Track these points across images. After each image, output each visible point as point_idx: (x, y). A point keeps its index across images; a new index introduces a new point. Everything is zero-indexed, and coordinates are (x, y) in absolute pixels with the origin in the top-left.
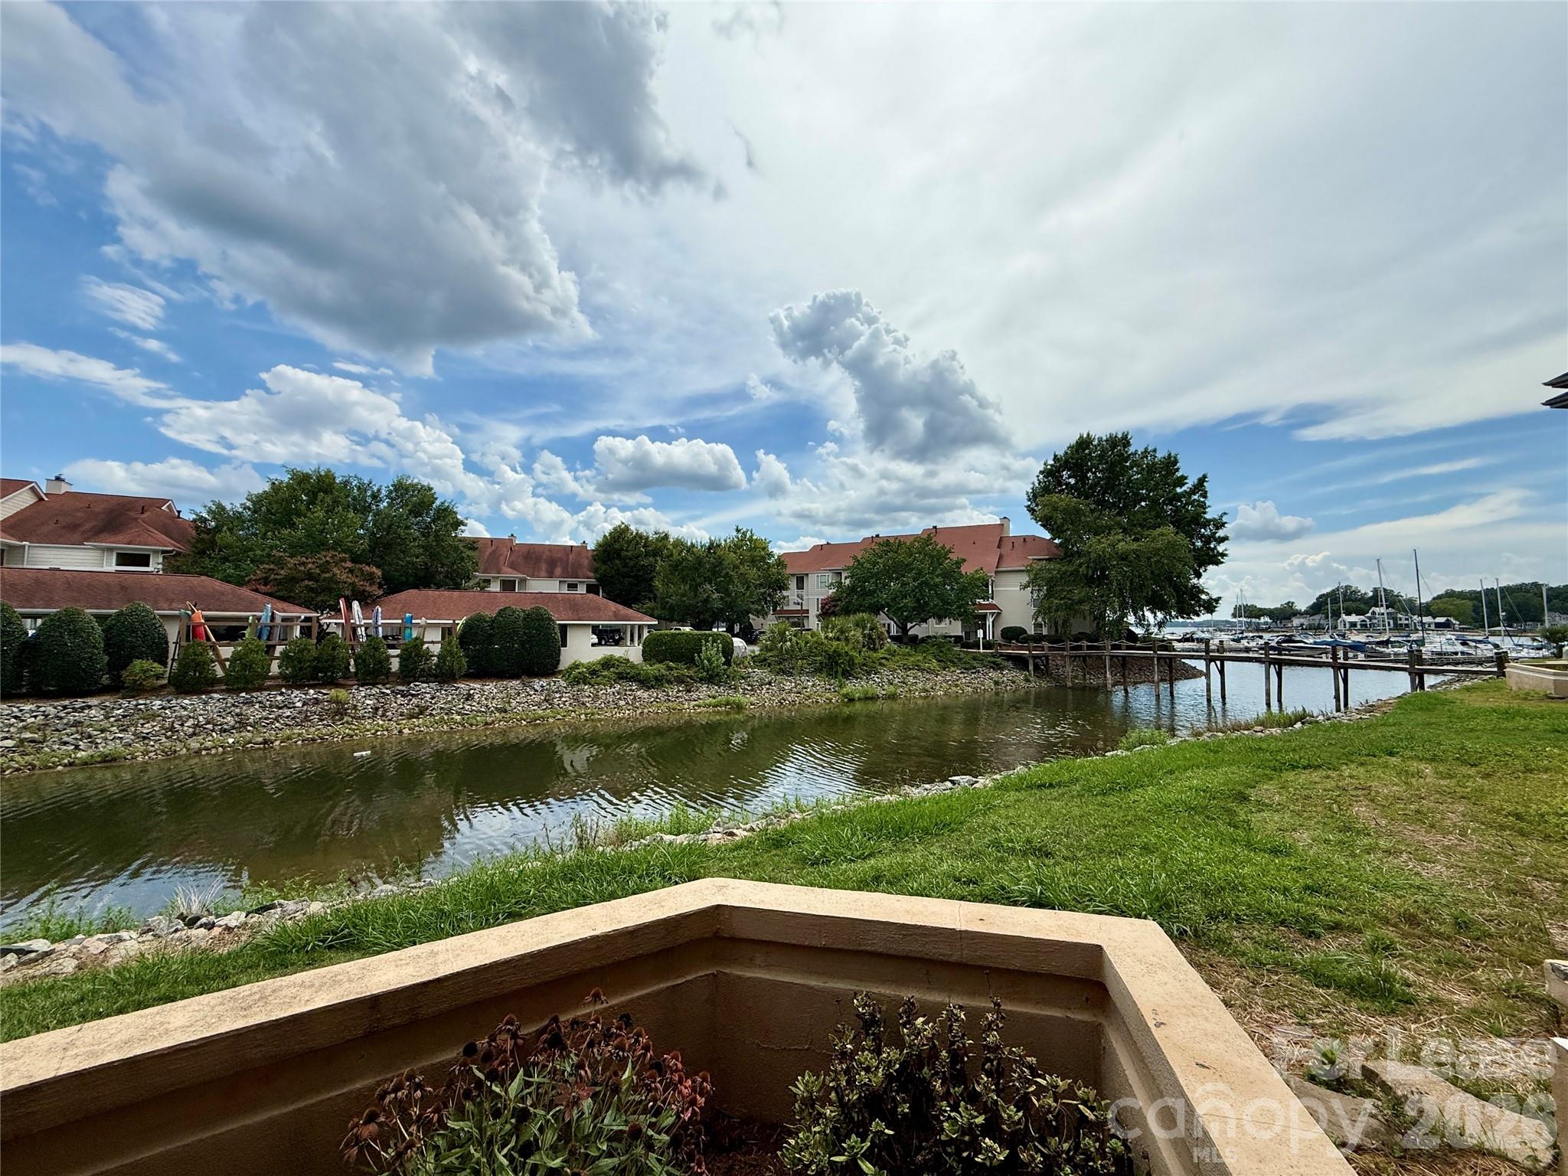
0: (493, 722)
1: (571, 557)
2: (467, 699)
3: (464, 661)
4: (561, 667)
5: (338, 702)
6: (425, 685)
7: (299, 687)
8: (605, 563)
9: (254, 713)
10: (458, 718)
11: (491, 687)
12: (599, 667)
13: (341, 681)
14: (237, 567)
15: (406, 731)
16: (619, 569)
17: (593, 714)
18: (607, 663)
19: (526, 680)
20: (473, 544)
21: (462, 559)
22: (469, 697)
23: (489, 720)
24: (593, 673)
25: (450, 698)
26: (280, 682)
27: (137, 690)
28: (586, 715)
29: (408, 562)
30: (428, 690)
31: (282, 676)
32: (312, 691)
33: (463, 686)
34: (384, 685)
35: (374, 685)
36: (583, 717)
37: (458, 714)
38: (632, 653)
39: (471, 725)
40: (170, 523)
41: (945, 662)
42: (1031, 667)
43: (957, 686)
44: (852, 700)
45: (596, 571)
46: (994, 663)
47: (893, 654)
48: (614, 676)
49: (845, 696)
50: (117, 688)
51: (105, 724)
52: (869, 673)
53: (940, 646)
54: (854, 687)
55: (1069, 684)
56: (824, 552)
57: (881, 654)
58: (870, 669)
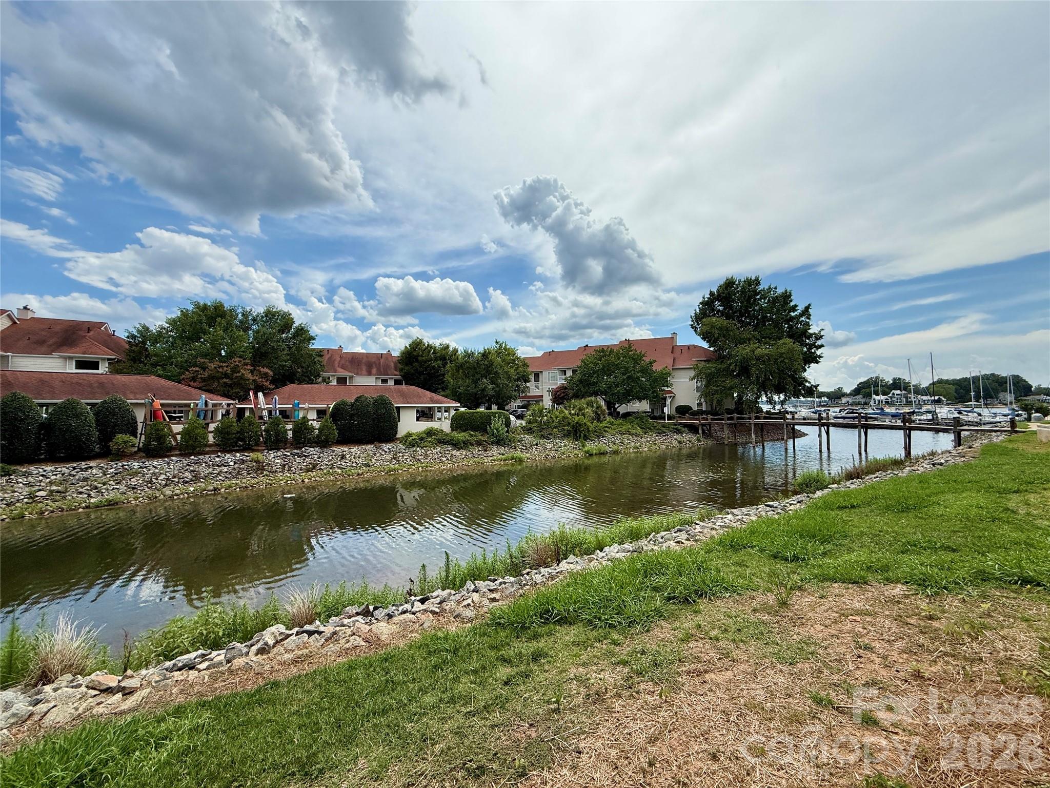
0: (363, 473)
1: (382, 361)
2: (342, 458)
3: (336, 432)
4: (398, 436)
5: (257, 462)
6: (312, 449)
7: (230, 452)
8: (407, 365)
9: (203, 470)
10: (339, 471)
11: (355, 449)
12: (424, 436)
13: (255, 448)
14: (164, 370)
15: (306, 480)
16: (417, 369)
17: (427, 467)
18: (430, 433)
19: (378, 444)
20: (320, 353)
21: (315, 363)
22: (343, 457)
23: (360, 472)
24: (422, 439)
25: (330, 458)
26: (215, 449)
27: (120, 455)
28: (422, 467)
29: (280, 365)
30: (315, 452)
31: (215, 445)
32: (238, 455)
33: (338, 450)
34: (284, 449)
35: (278, 449)
36: (420, 469)
37: (338, 468)
38: (443, 424)
39: (349, 476)
40: (109, 340)
41: (646, 429)
42: (700, 432)
43: (655, 444)
44: (591, 455)
45: (401, 370)
46: (676, 429)
47: (612, 424)
48: (436, 442)
49: (587, 452)
50: (106, 454)
51: (104, 479)
52: (598, 437)
53: (641, 418)
54: (590, 446)
55: (726, 442)
56: (551, 357)
57: (605, 424)
58: (599, 435)
